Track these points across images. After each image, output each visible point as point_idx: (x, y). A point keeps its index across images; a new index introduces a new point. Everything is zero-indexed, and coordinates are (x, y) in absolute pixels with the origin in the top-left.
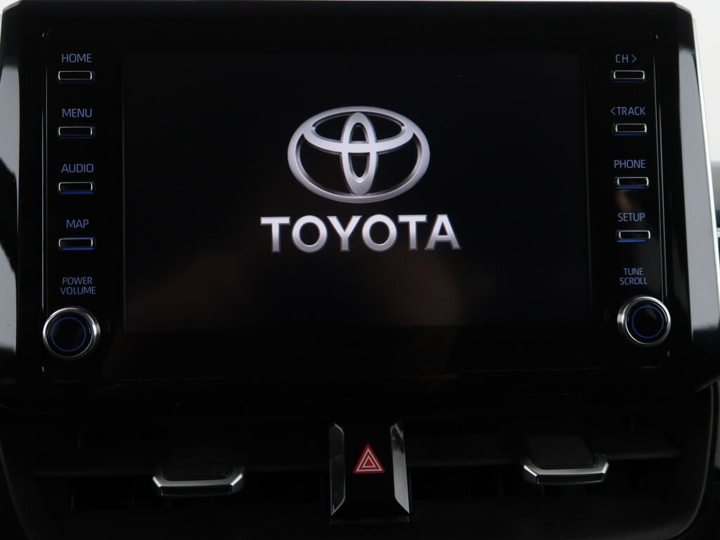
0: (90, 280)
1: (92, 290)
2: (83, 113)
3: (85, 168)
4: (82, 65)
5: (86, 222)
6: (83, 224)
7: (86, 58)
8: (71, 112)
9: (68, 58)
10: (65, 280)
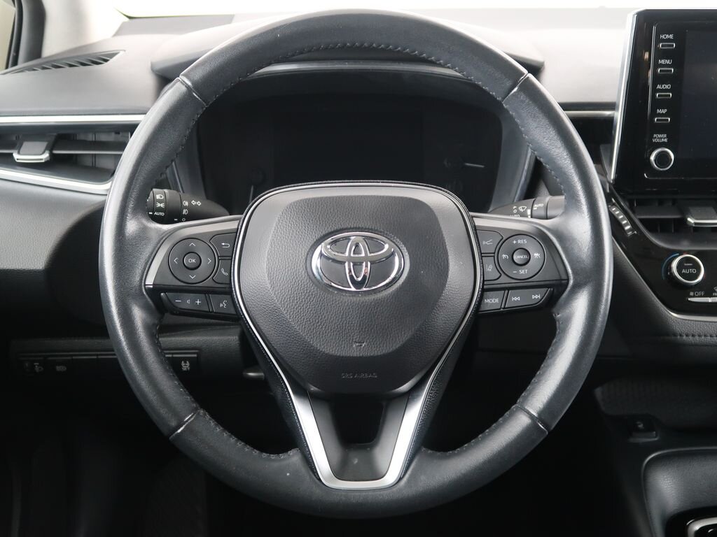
0: (665, 136)
1: (666, 140)
2: (668, 62)
3: (667, 87)
4: (669, 40)
5: (666, 110)
6: (664, 111)
7: (671, 36)
8: (663, 62)
9: (663, 37)
10: (655, 135)
